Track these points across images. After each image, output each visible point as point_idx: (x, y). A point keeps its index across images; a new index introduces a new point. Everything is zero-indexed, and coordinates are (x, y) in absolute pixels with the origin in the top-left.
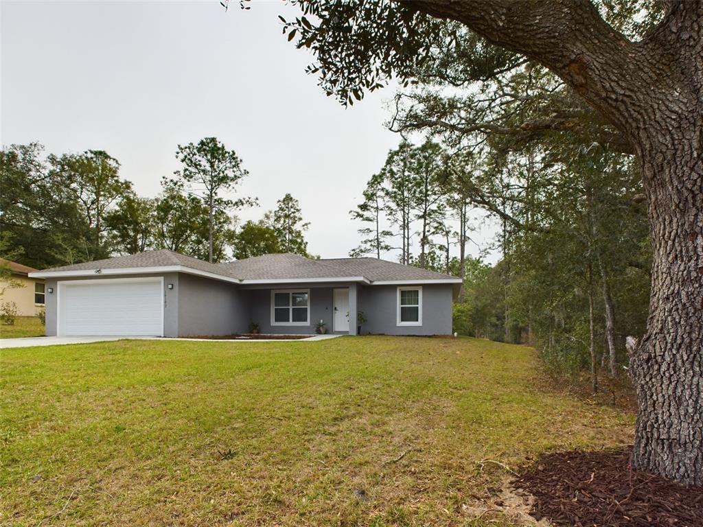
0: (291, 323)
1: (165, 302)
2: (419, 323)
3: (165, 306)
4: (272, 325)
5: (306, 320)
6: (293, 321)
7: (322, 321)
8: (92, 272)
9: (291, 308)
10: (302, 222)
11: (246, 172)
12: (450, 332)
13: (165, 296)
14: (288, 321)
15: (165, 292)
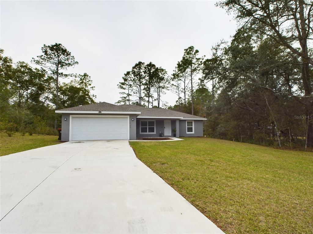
0: (148, 133)
1: (130, 126)
2: (193, 132)
3: (130, 127)
4: (140, 134)
5: (154, 132)
6: (149, 132)
7: (160, 132)
8: (97, 112)
9: (148, 127)
10: (91, 86)
11: (77, 63)
12: (202, 135)
13: (130, 123)
14: (147, 132)
15: (130, 122)
